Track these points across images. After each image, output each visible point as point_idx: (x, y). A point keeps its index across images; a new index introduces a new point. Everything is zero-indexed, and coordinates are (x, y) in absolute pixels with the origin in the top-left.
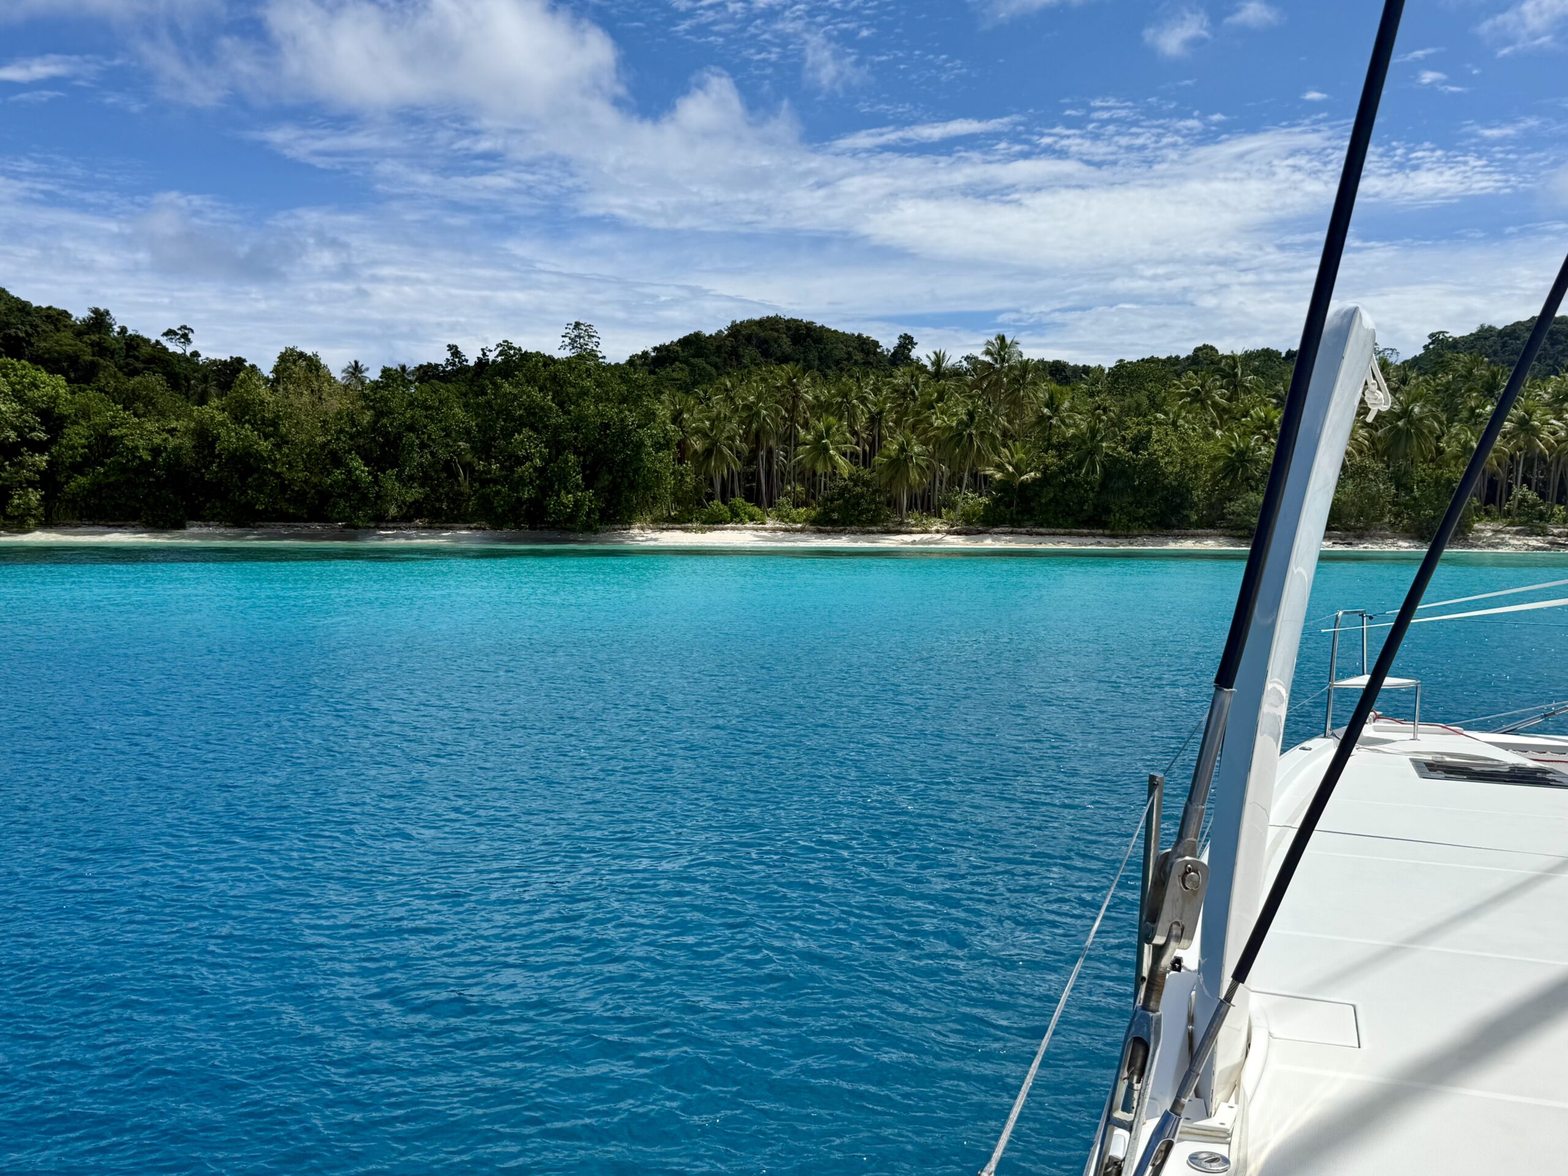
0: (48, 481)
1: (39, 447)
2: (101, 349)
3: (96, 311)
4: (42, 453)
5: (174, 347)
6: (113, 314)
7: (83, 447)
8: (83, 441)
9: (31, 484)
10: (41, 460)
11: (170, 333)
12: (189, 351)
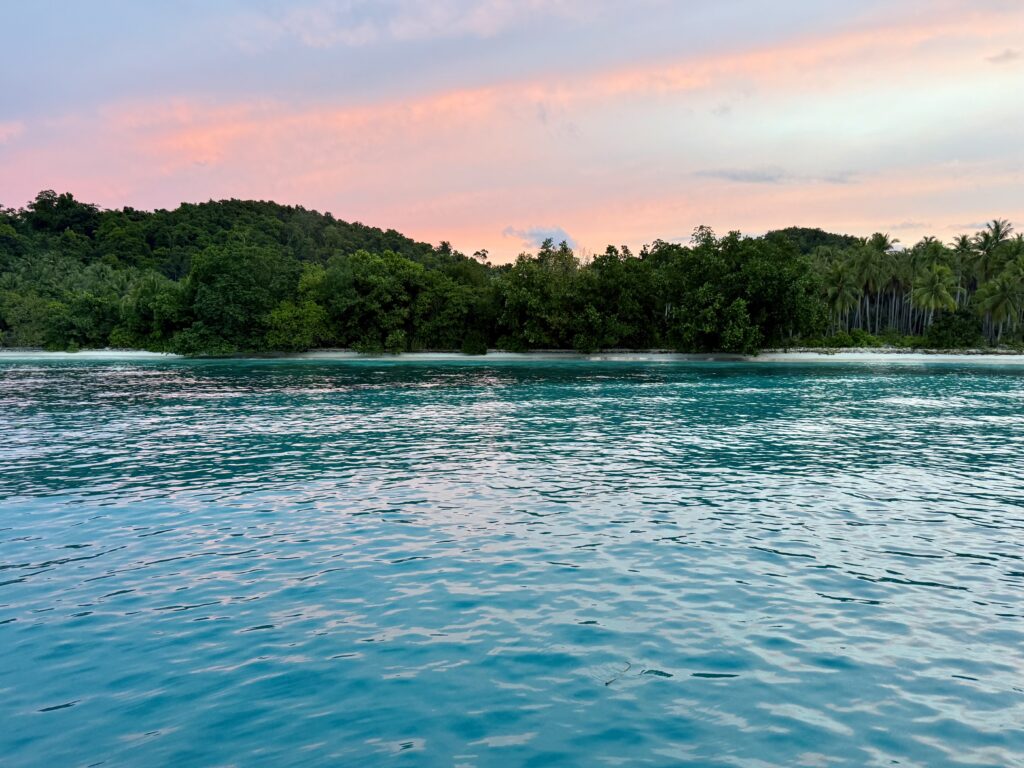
0: (408, 325)
1: (405, 304)
2: (445, 260)
3: (444, 243)
4: (406, 307)
5: (480, 261)
6: (451, 244)
7: (429, 304)
8: (429, 301)
9: (399, 326)
10: (405, 312)
11: (477, 253)
12: (486, 261)
